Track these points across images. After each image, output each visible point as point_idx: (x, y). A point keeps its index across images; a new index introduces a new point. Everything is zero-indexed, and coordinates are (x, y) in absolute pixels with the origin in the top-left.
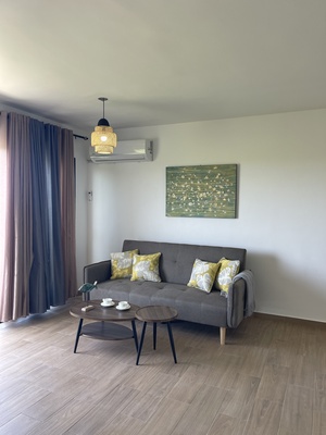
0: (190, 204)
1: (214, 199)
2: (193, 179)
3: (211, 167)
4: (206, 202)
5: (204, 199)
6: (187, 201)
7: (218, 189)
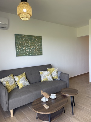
0: (27, 51)
1: (35, 48)
2: (27, 40)
3: (34, 36)
4: (33, 50)
5: (32, 49)
6: (26, 49)
7: (37, 45)
